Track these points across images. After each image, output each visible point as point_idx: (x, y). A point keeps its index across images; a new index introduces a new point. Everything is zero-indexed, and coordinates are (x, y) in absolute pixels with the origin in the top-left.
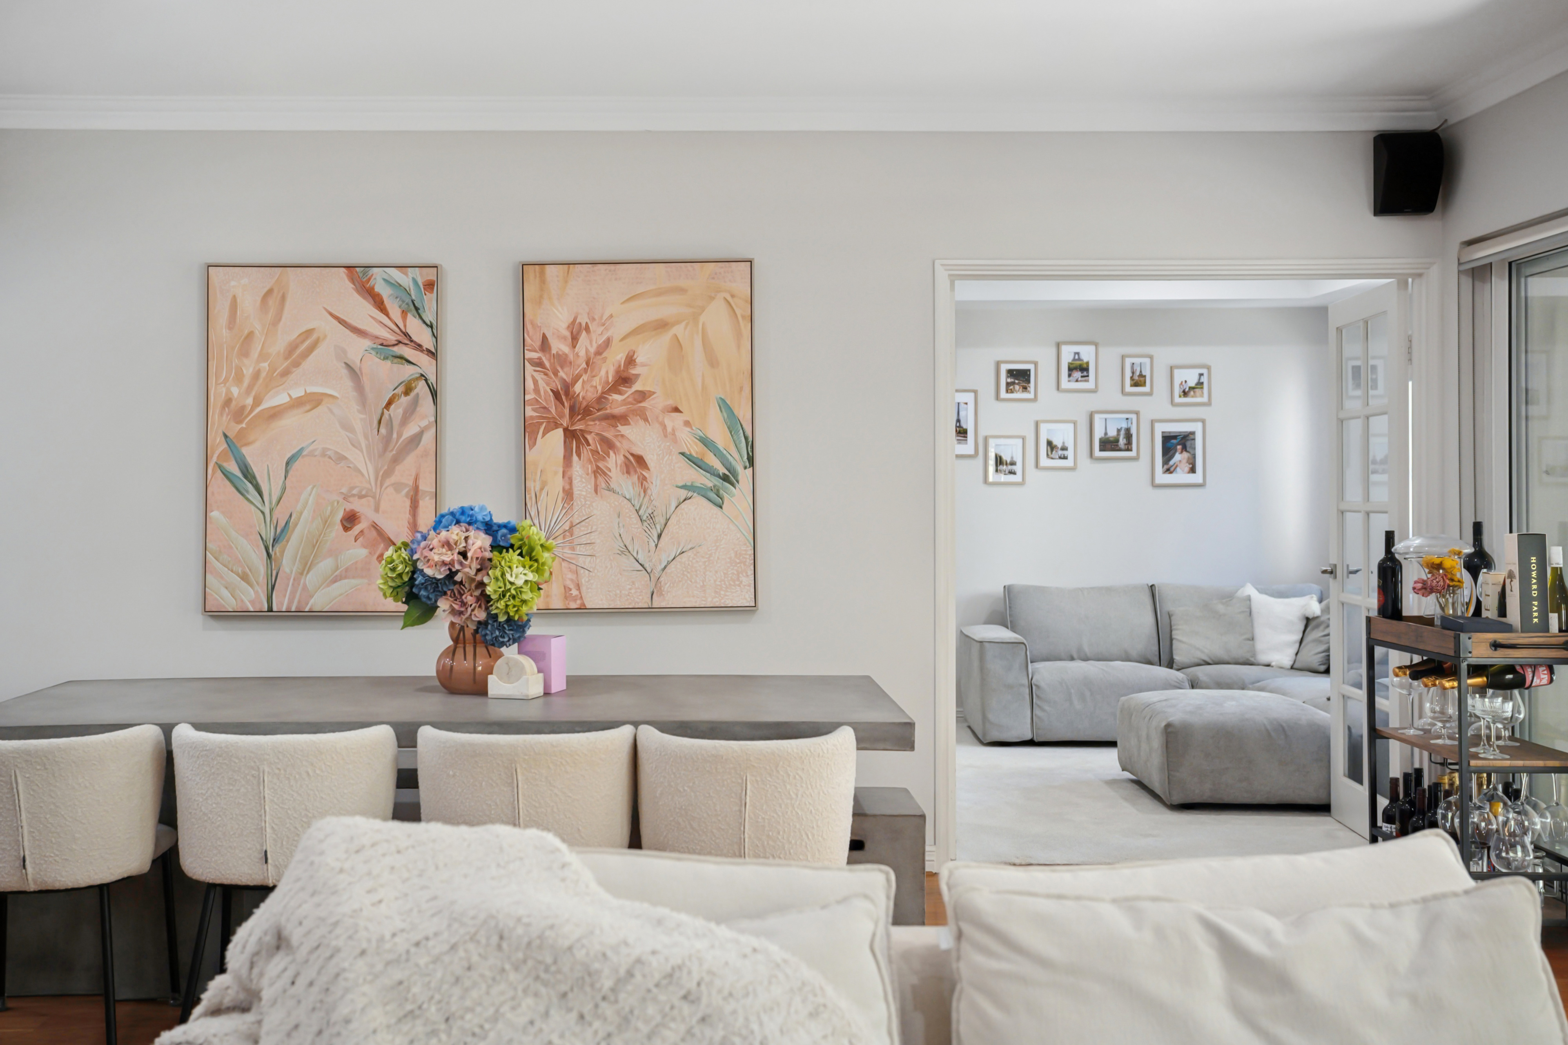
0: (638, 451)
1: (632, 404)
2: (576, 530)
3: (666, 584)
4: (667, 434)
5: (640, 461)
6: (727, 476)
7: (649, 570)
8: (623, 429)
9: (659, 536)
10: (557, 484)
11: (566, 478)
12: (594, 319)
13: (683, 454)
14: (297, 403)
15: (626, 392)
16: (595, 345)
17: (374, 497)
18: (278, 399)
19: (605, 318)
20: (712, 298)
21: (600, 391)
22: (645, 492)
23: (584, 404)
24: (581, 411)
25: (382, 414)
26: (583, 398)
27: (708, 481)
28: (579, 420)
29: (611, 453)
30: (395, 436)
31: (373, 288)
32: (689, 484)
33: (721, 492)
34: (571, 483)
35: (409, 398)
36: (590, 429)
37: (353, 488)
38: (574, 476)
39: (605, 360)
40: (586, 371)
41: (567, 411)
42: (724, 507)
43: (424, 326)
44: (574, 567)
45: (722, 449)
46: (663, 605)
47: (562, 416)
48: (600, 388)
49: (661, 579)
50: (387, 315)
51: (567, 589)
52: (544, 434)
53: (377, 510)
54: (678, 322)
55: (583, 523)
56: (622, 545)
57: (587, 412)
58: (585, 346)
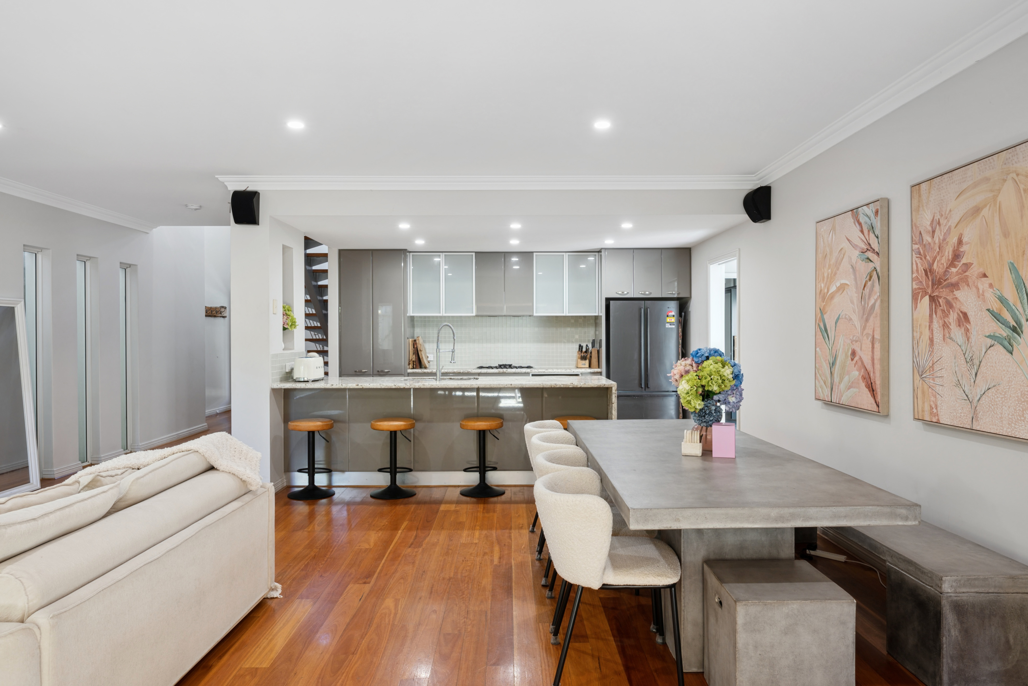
0: (965, 310)
1: (961, 274)
2: (935, 366)
3: (980, 412)
4: (980, 296)
5: (965, 315)
6: (1016, 327)
7: (971, 401)
8: (957, 293)
9: (976, 374)
10: (927, 333)
11: (930, 330)
12: (942, 215)
13: (988, 310)
14: (839, 289)
15: (958, 265)
16: (943, 234)
17: (860, 342)
18: (833, 289)
19: (947, 213)
20: (1005, 180)
21: (945, 267)
22: (968, 340)
23: (938, 277)
24: (937, 283)
25: (862, 293)
26: (938, 273)
27: (1004, 332)
28: (936, 289)
29: (951, 311)
30: (866, 306)
31: (859, 220)
32: (992, 334)
33: (1012, 341)
34: (932, 334)
35: (871, 282)
36: (941, 295)
37: (854, 336)
38: (934, 328)
39: (947, 243)
40: (938, 252)
41: (930, 283)
42: (1013, 353)
43: (875, 237)
44: (934, 393)
45: (1012, 305)
46: (978, 428)
47: (928, 287)
48: (945, 264)
49: (977, 408)
50: (863, 234)
51: (931, 408)
52: (921, 300)
53: (861, 350)
54: (985, 206)
55: (938, 362)
56: (957, 379)
57: (940, 283)
58: (939, 235)
